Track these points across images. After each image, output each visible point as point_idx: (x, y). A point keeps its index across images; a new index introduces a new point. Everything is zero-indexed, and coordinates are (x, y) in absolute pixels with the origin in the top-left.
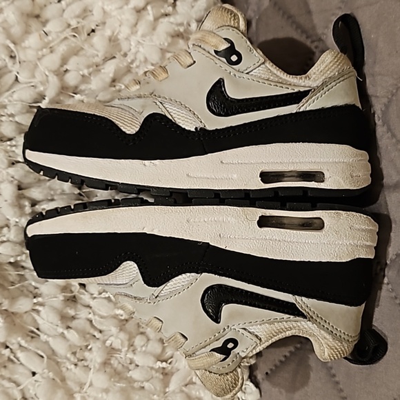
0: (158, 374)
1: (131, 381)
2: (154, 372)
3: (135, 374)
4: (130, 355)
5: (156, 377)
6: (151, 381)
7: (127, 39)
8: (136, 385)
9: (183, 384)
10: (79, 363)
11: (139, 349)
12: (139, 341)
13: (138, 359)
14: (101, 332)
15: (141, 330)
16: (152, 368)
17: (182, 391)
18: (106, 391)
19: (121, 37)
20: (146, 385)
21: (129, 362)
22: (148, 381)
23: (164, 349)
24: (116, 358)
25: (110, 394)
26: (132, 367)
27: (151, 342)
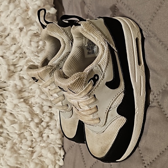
0: (29, 152)
1: (19, 154)
2: (28, 151)
3: (21, 152)
4: (20, 146)
5: (29, 153)
6: (26, 154)
7: (18, 38)
8: (21, 155)
9: (38, 156)
10: (4, 147)
11: (24, 143)
12: (24, 141)
13: (23, 147)
14: (12, 137)
15: (25, 137)
16: (27, 150)
17: (38, 159)
18: (11, 157)
19: (16, 37)
20: (25, 156)
21: (20, 148)
22: (25, 154)
23: (32, 144)
24: (16, 146)
25: (11, 158)
26: (21, 149)
27: (28, 141)
